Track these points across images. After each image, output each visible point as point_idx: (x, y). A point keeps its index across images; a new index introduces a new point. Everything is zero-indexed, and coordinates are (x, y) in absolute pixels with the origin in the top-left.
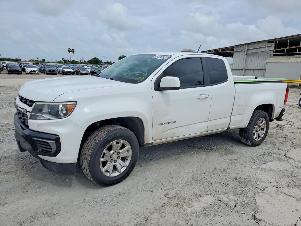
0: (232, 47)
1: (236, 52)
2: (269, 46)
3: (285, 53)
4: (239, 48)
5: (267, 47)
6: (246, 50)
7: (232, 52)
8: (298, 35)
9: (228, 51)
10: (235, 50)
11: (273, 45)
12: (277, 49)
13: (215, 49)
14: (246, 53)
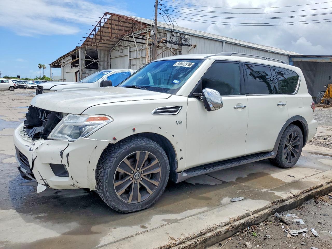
1: (61, 64)
6: (63, 62)
9: (58, 64)
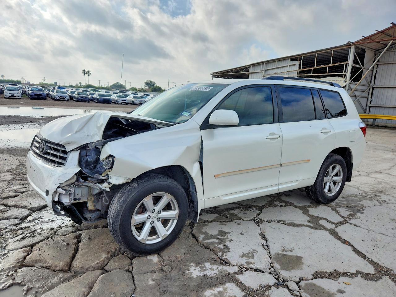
0: (247, 67)
1: (251, 73)
2: (292, 65)
3: (312, 74)
4: (256, 67)
5: (290, 66)
6: (264, 70)
7: (247, 73)
8: (328, 50)
9: (242, 73)
10: (251, 70)
11: (297, 63)
12: (301, 69)
13: (227, 70)
14: (263, 74)
